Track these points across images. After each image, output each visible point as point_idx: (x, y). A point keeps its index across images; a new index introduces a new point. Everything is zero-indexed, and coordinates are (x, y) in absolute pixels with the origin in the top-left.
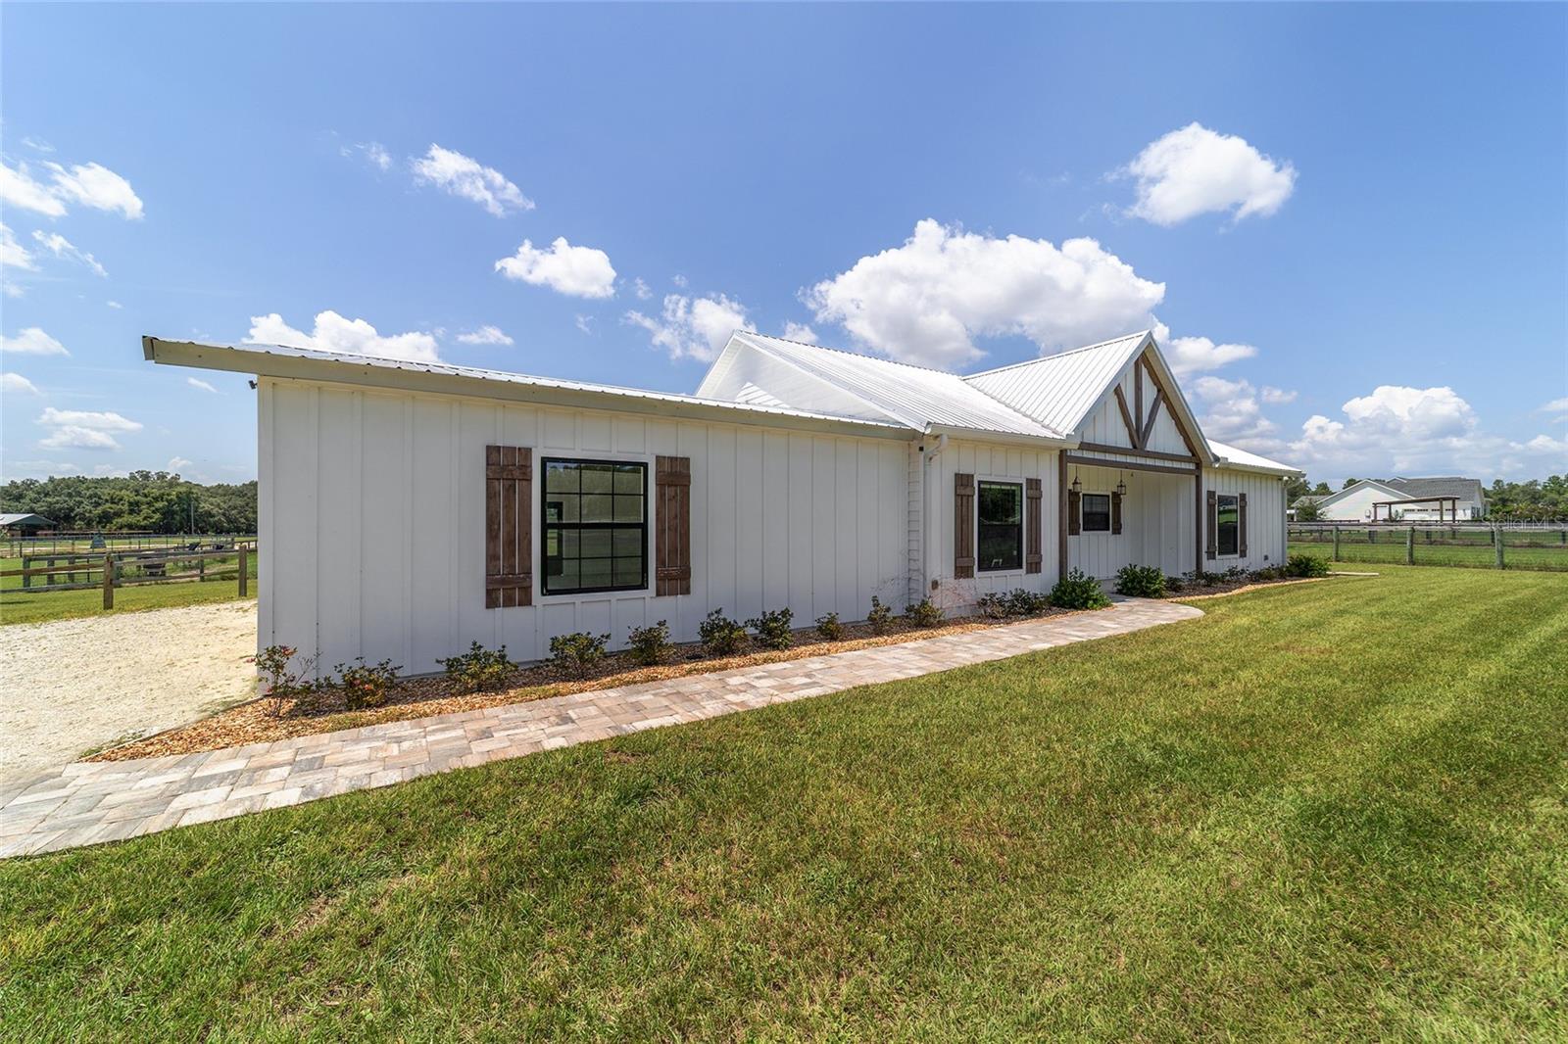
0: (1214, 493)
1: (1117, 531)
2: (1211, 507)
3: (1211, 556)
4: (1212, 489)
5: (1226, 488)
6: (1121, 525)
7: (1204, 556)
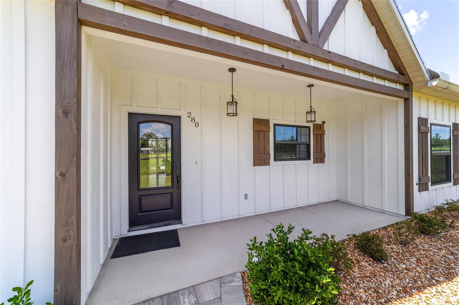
0: (426, 120)
1: (320, 159)
2: (423, 135)
3: (423, 187)
4: (424, 116)
5: (439, 116)
6: (324, 154)
7: (416, 188)
